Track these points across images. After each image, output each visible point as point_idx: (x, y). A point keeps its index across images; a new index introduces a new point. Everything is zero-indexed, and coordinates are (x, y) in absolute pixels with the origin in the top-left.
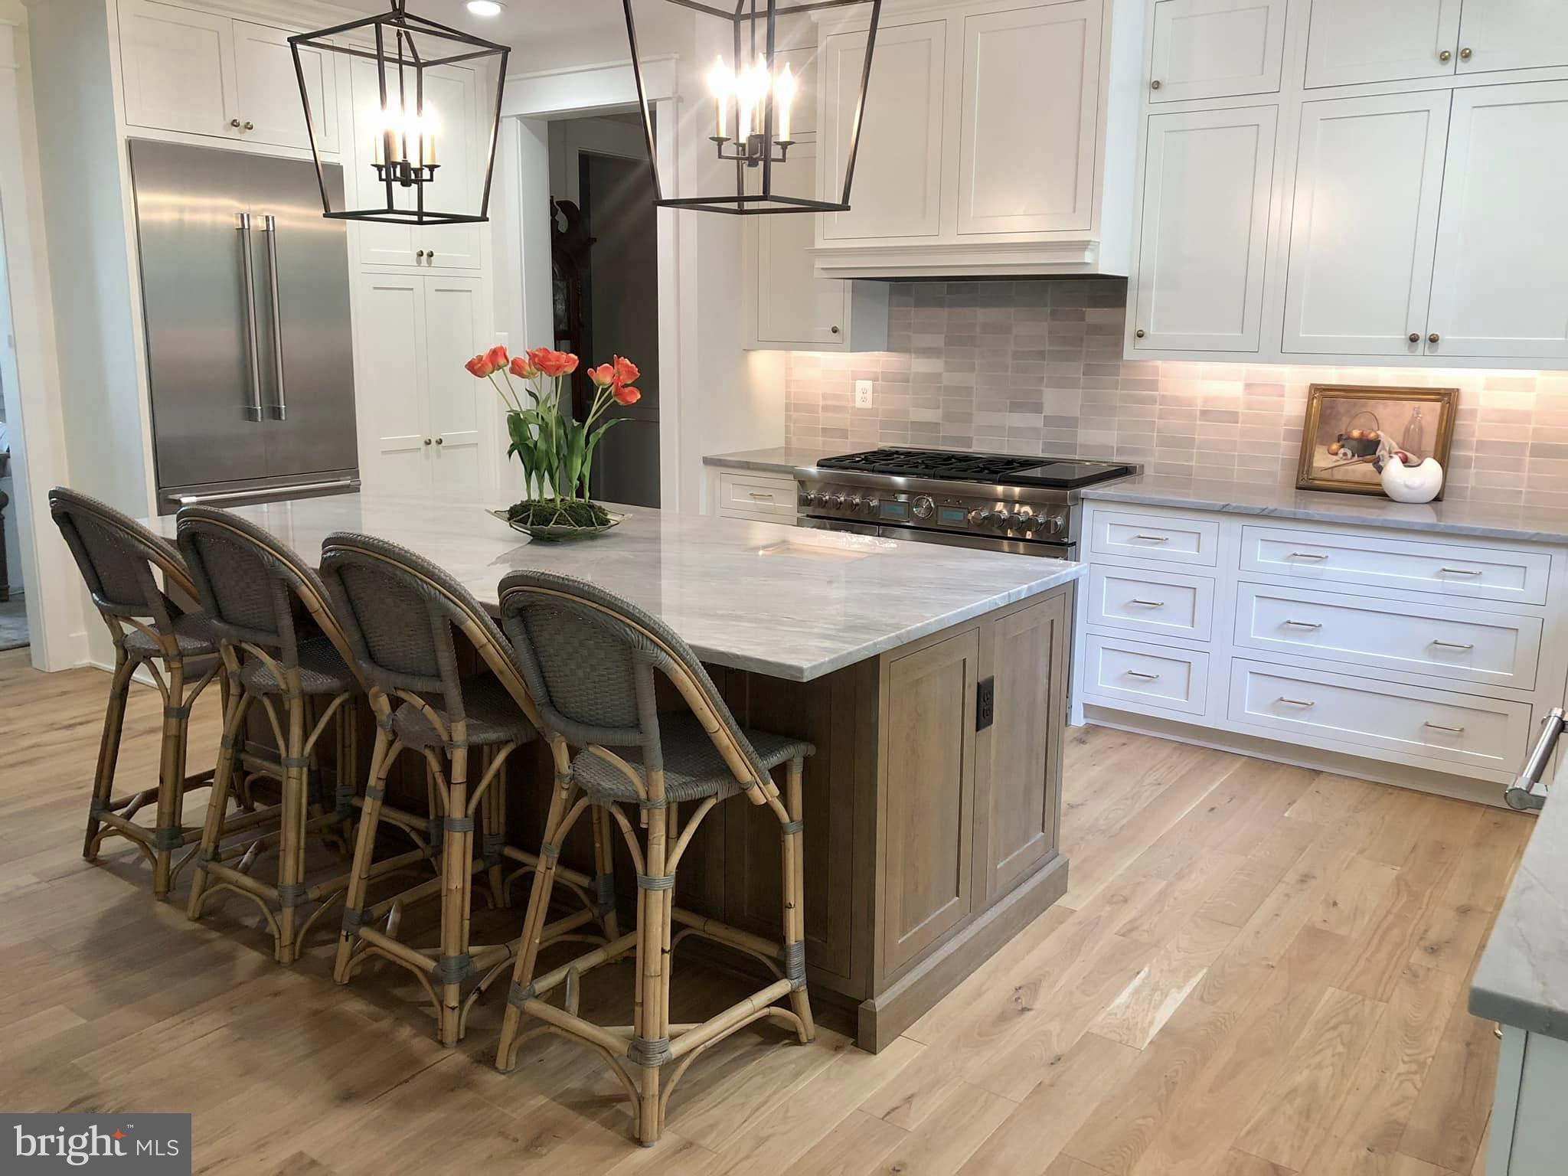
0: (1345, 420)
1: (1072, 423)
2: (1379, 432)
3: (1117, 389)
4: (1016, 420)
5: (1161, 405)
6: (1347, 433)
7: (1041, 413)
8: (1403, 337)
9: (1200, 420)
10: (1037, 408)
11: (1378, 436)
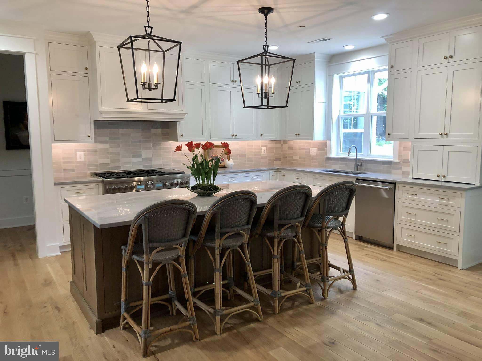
0: (211, 153)
1: (151, 159)
2: (218, 155)
3: (161, 150)
4: (134, 160)
5: (172, 153)
6: (212, 155)
7: (141, 157)
8: (230, 135)
9: (182, 156)
10: (140, 156)
11: (218, 156)
